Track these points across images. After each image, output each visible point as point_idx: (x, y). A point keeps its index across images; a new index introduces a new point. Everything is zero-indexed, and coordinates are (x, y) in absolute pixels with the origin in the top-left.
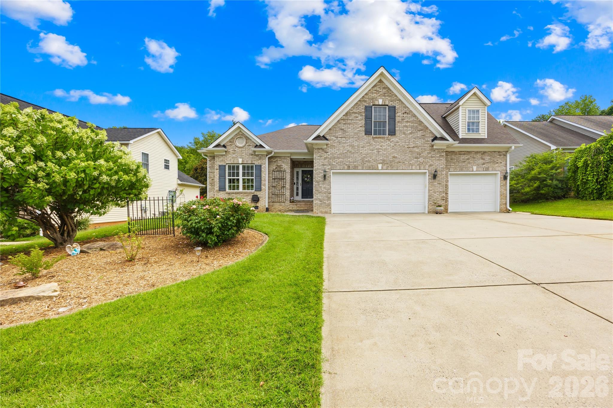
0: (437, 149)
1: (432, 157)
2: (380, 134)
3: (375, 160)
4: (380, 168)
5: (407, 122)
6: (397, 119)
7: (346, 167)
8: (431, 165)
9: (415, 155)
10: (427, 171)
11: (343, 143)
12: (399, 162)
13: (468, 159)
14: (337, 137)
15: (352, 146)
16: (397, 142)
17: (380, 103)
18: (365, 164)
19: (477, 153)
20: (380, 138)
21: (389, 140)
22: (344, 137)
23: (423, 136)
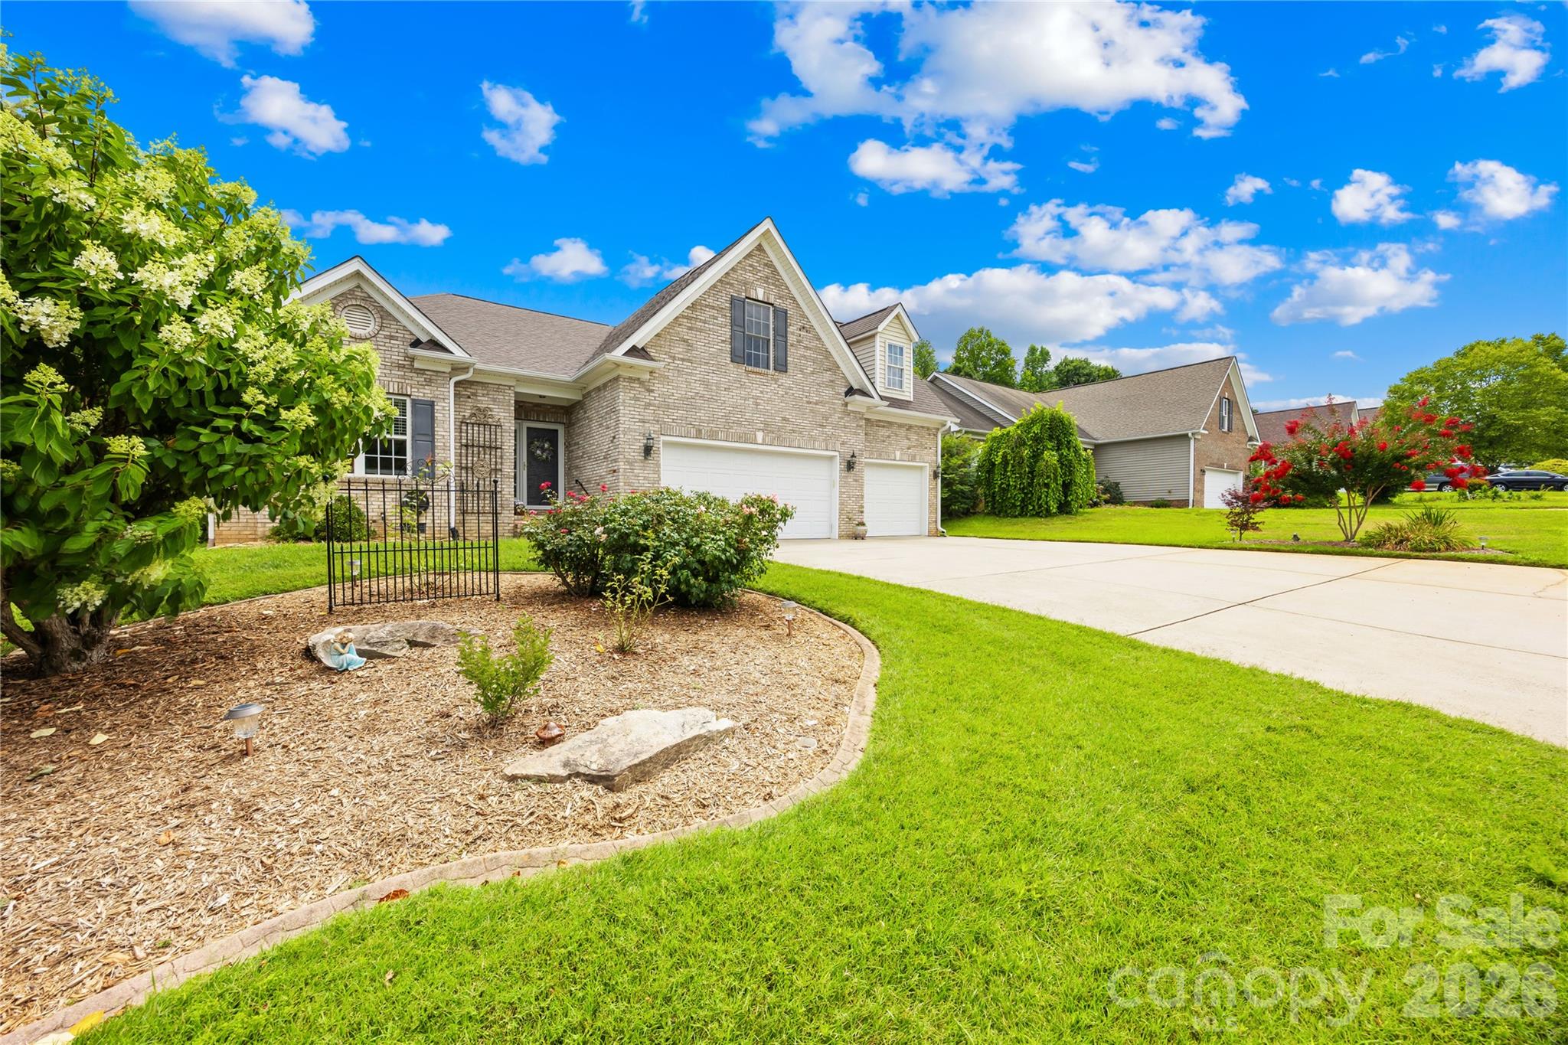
0: (853, 412)
1: (845, 427)
2: (757, 365)
3: (751, 422)
4: (760, 440)
5: (807, 348)
6: (791, 339)
8: (843, 443)
9: (819, 419)
10: (837, 454)
11: (687, 374)
12: (794, 431)
14: (674, 358)
15: (706, 384)
16: (790, 388)
18: (731, 427)
20: (760, 374)
21: (776, 381)
22: (689, 361)
23: (832, 382)
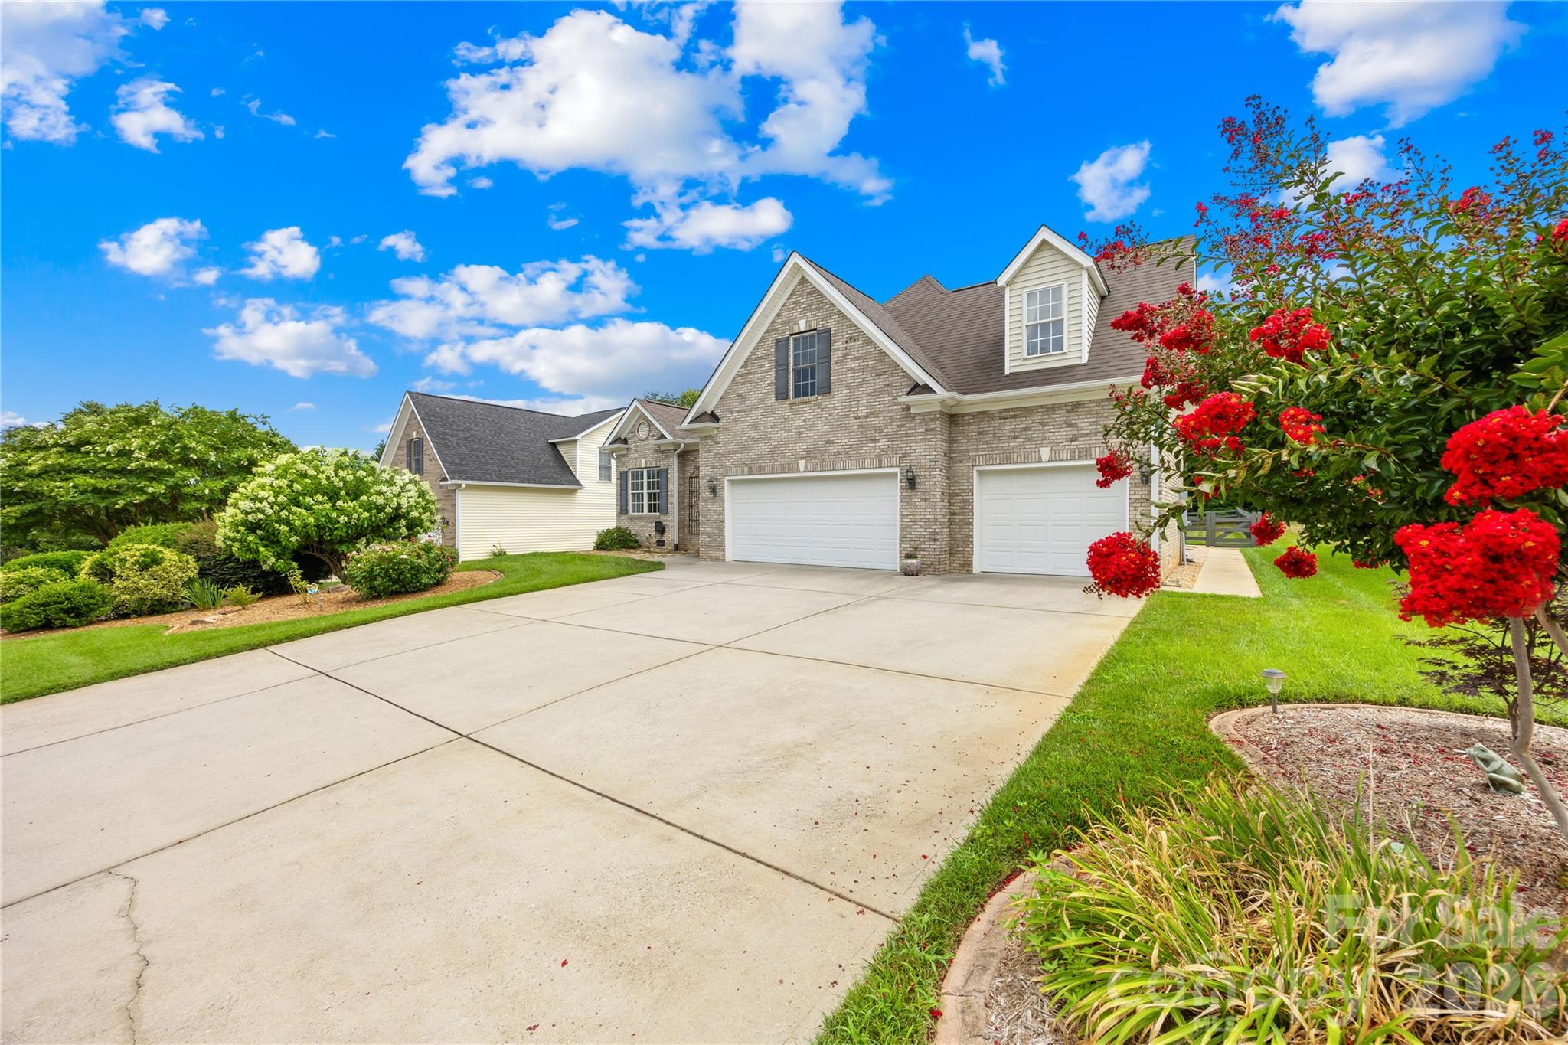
0: (919, 414)
1: (907, 435)
2: (806, 394)
3: (794, 452)
4: (802, 468)
5: (855, 359)
6: (835, 356)
7: (746, 470)
8: (905, 455)
9: (870, 433)
10: (897, 470)
11: (743, 422)
12: (839, 453)
13: (1026, 429)
14: (732, 412)
15: (755, 426)
16: (835, 408)
17: (802, 329)
18: (776, 461)
19: (1052, 408)
20: (803, 403)
21: (819, 405)
22: (744, 411)
23: (888, 385)
